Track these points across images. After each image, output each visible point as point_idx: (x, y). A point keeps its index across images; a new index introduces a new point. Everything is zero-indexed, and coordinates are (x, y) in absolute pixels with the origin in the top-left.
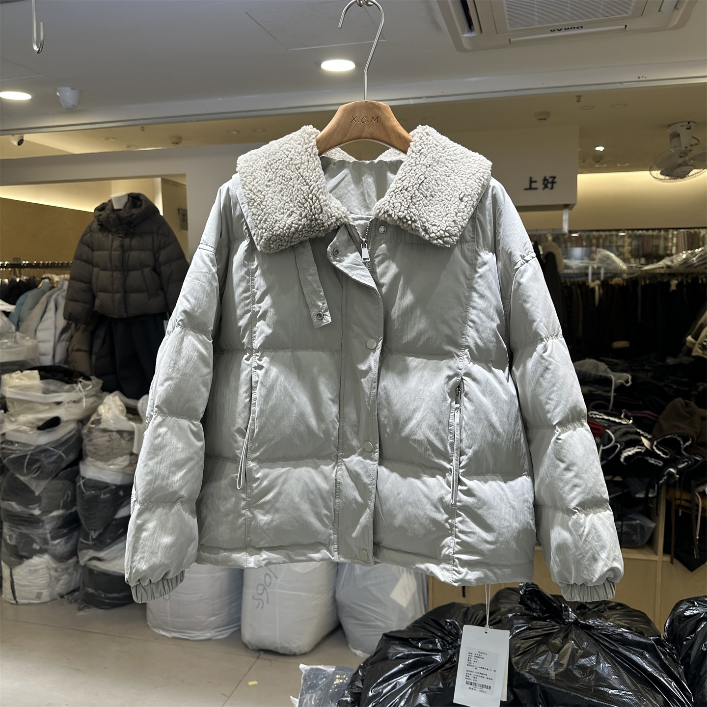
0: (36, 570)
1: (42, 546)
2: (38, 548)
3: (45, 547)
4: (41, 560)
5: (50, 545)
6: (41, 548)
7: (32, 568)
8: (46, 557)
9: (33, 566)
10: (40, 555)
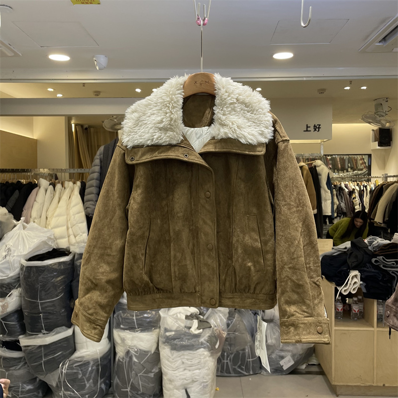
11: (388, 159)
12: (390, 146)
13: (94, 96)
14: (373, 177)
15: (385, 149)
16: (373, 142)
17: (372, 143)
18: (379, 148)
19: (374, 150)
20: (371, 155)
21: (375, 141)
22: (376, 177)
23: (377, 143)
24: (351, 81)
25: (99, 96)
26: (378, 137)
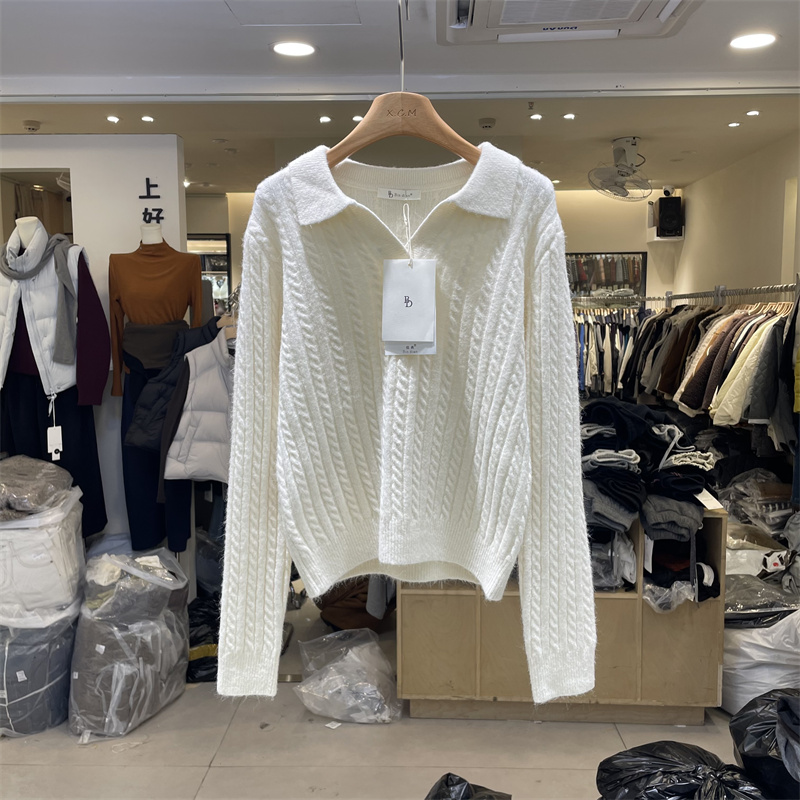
12: (681, 235)
13: (27, 131)
14: (649, 299)
16: (650, 227)
17: (648, 230)
18: (658, 239)
19: (651, 244)
20: (646, 253)
21: (652, 226)
22: (654, 299)
23: (655, 228)
24: (532, 103)
25: (38, 132)
26: (657, 217)
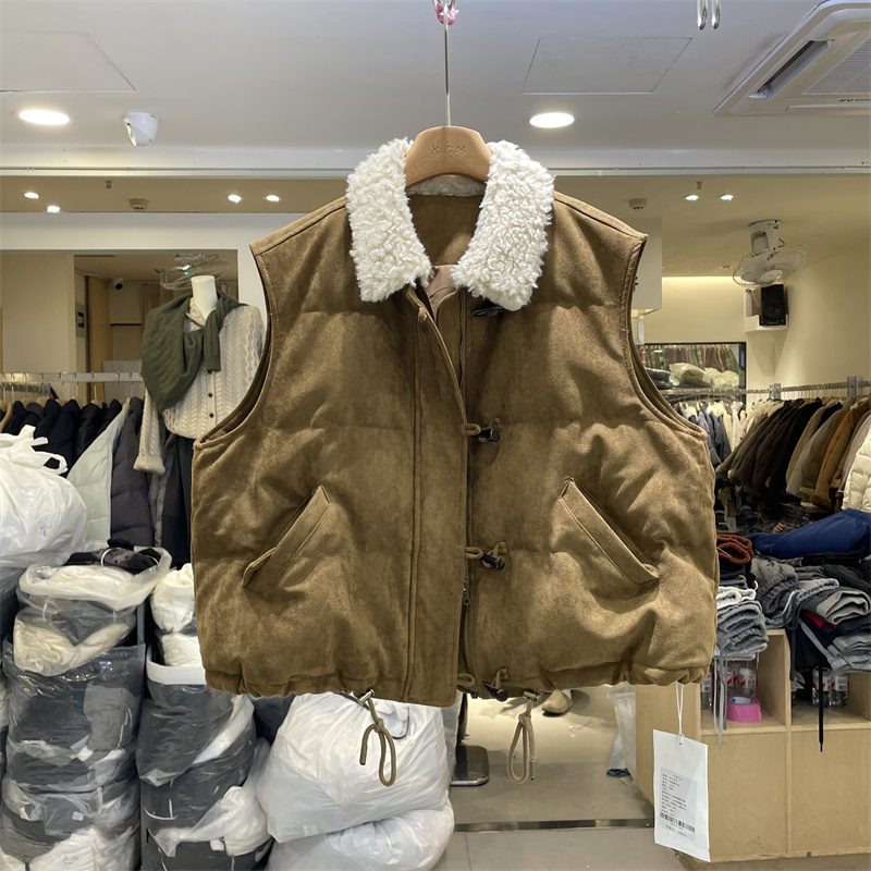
0: (76, 858)
1: (87, 814)
2: (81, 819)
3: (90, 816)
4: (84, 837)
5: (100, 812)
6: (85, 817)
7: (70, 856)
8: (92, 832)
9: (70, 852)
10: (81, 831)
11: (780, 353)
12: (784, 324)
13: (134, 210)
14: (750, 392)
15: (775, 332)
16: (748, 316)
17: (746, 319)
18: (761, 328)
19: (751, 334)
20: (744, 344)
21: (753, 315)
22: (757, 392)
23: (758, 316)
24: (700, 183)
25: (147, 211)
26: (759, 305)
